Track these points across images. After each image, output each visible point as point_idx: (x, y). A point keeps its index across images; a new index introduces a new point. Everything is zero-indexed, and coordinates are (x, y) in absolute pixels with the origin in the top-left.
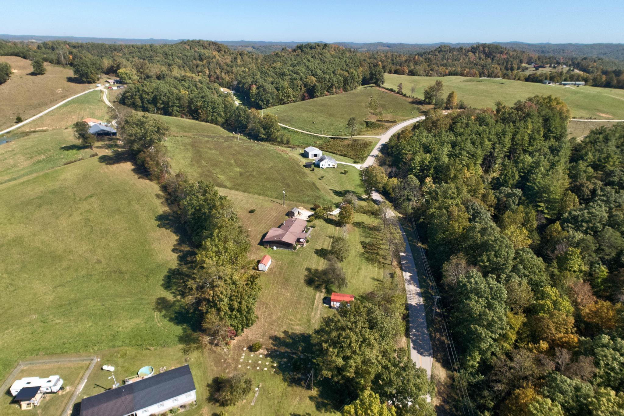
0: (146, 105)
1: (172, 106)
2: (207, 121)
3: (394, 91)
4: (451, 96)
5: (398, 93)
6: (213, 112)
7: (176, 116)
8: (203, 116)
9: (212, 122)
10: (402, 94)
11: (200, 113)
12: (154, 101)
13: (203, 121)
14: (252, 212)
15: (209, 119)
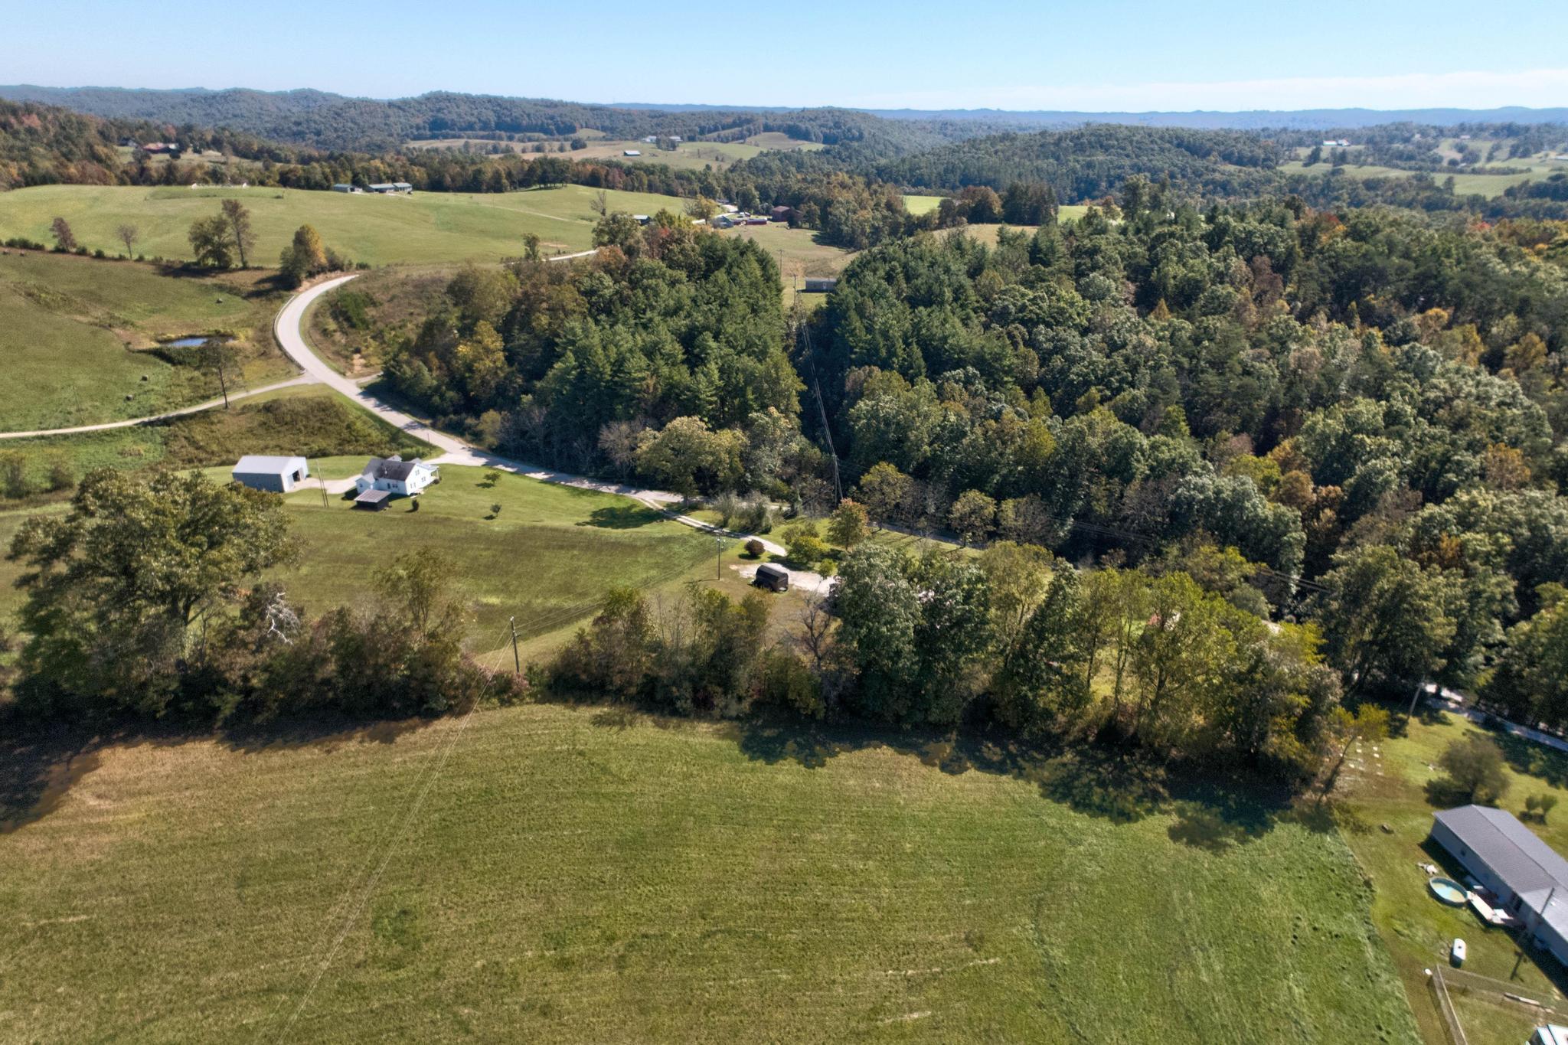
3: (39, 248)
4: (301, 239)
5: (59, 250)
10: (82, 252)
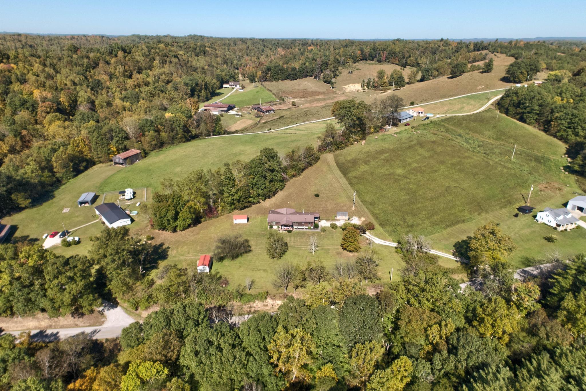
0: (509, 108)
1: (529, 113)
2: (555, 136)
6: (569, 128)
7: (529, 124)
8: (553, 130)
9: (561, 138)
11: (551, 125)
12: (518, 105)
13: (551, 135)
14: (317, 196)
15: (558, 134)
